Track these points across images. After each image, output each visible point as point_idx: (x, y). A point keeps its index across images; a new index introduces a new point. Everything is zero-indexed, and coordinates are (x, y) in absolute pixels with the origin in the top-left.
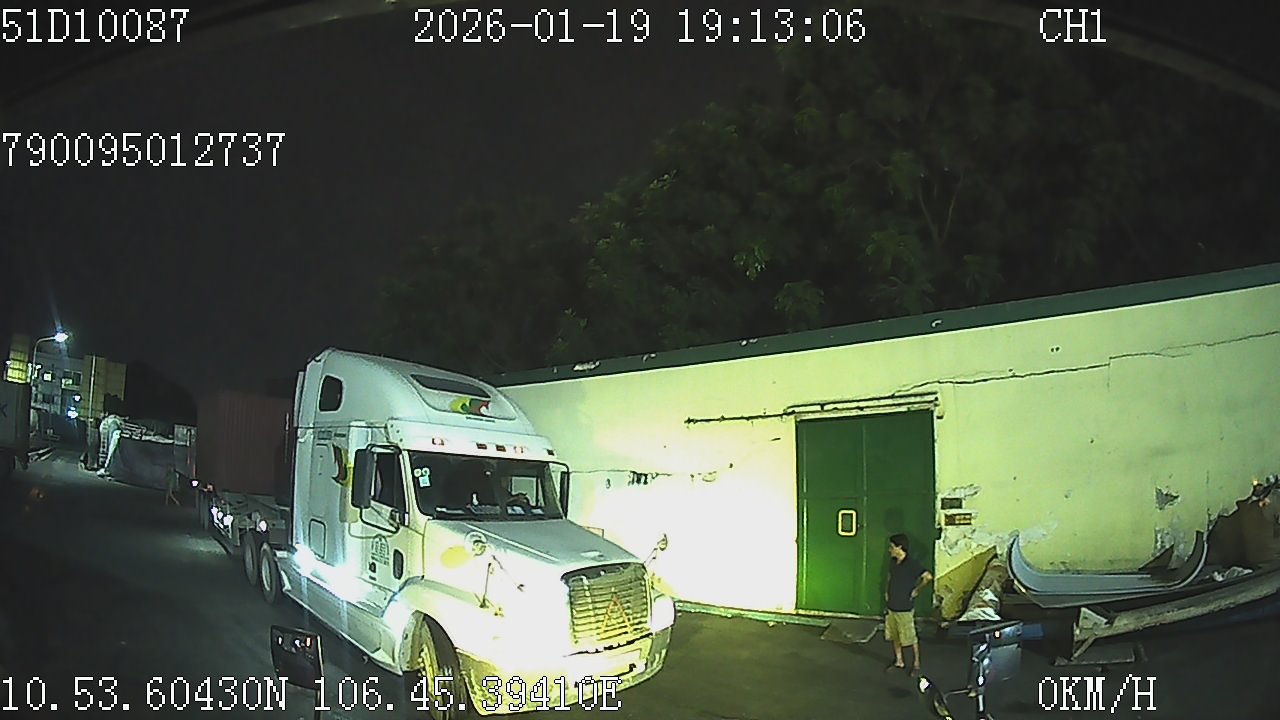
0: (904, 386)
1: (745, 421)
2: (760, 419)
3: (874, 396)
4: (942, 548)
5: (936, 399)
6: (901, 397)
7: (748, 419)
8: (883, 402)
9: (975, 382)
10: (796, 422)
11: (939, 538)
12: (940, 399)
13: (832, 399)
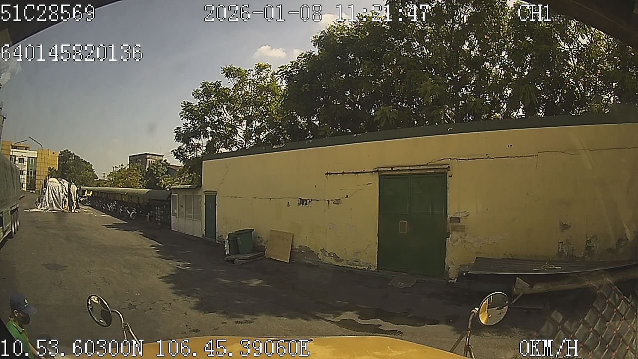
0: (433, 160)
1: (354, 174)
2: (362, 174)
3: (417, 164)
4: (450, 242)
5: (449, 167)
6: (431, 165)
7: (356, 173)
8: (422, 167)
9: (469, 159)
10: (379, 176)
11: (449, 237)
12: (450, 167)
13: (397, 165)
